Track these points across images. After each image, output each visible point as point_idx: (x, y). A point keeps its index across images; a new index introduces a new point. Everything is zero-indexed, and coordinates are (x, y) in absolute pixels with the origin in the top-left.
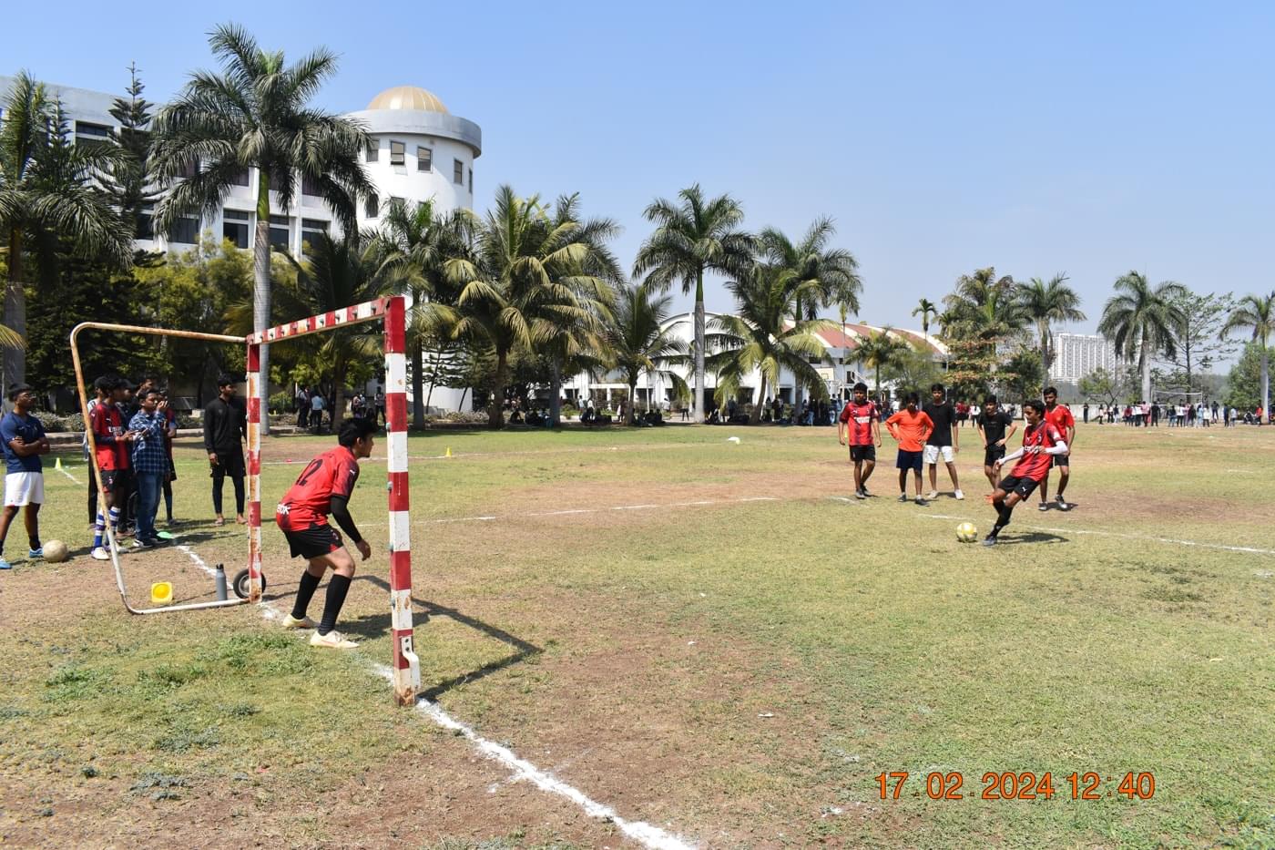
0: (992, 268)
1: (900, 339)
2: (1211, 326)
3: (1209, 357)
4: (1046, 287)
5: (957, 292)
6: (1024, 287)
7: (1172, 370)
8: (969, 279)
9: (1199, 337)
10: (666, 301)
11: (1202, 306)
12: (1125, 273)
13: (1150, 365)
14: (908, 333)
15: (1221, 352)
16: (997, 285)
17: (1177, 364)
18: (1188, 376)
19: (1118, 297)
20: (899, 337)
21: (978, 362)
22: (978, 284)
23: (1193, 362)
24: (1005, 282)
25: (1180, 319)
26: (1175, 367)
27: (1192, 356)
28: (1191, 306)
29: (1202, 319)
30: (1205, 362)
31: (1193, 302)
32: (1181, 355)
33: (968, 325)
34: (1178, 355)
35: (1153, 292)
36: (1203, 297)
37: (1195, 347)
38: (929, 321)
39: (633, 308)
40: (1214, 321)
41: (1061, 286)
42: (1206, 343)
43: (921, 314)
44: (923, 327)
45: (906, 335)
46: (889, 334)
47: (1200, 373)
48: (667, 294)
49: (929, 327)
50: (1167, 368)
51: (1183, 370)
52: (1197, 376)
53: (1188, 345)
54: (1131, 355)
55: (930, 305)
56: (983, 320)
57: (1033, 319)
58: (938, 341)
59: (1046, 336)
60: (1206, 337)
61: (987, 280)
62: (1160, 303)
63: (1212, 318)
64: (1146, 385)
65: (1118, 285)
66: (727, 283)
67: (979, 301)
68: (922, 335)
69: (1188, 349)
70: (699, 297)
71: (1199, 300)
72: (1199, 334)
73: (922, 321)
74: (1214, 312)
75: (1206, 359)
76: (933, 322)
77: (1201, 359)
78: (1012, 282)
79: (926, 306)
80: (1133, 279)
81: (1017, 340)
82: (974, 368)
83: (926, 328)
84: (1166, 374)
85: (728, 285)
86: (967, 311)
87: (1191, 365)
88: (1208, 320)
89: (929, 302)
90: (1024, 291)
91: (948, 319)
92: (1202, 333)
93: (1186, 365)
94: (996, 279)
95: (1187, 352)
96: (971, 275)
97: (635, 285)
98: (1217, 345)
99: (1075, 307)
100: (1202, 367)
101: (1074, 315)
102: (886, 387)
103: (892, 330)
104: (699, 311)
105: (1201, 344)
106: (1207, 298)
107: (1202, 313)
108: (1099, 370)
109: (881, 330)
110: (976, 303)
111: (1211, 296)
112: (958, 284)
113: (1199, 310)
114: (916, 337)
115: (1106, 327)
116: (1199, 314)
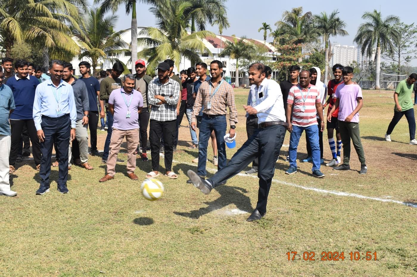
0: (302, 7)
1: (250, 43)
2: (411, 40)
3: (410, 57)
4: (328, 17)
5: (283, 20)
6: (318, 17)
7: (391, 63)
8: (289, 13)
9: (405, 46)
10: (114, 18)
11: (408, 30)
12: (372, 12)
13: (380, 60)
14: (254, 40)
15: (416, 54)
16: (304, 17)
17: (394, 60)
18: (398, 66)
19: (365, 23)
20: (250, 42)
21: (291, 57)
22: (294, 16)
23: (401, 59)
24: (308, 15)
25: (396, 35)
26: (393, 62)
27: (401, 56)
28: (402, 29)
29: (407, 37)
30: (408, 59)
31: (403, 27)
32: (396, 56)
33: (287, 37)
34: (395, 55)
35: (383, 21)
36: (409, 25)
37: (403, 51)
38: (267, 35)
39: (94, 21)
40: (413, 38)
41: (336, 17)
42: (408, 49)
43: (263, 31)
44: (263, 37)
45: (254, 41)
46: (244, 40)
47: (405, 65)
48: (117, 14)
49: (267, 38)
50: (388, 62)
51: (396, 63)
52: (403, 66)
53: (399, 50)
54: (370, 53)
55: (268, 26)
56: (296, 34)
57: (322, 34)
58: (271, 45)
59: (328, 44)
60: (409, 46)
61: (298, 13)
62: (387, 27)
63: (412, 36)
64: (378, 70)
65: (364, 16)
66: (151, 8)
67: (294, 25)
68: (263, 42)
69: (399, 52)
70: (134, 17)
71: (406, 27)
72: (405, 44)
73: (263, 34)
74: (414, 33)
75: (408, 58)
76: (270, 36)
77: (406, 57)
78: (311, 15)
79: (266, 27)
80: (375, 15)
81: (313, 44)
82: (290, 60)
83: (265, 39)
84: (388, 65)
85: (151, 10)
86: (286, 29)
87: (401, 61)
88: (410, 37)
89: (267, 24)
90: (318, 19)
91: (276, 35)
92: (407, 44)
93: (398, 61)
94: (303, 14)
95: (399, 54)
96: (290, 11)
97: (95, 7)
98: (414, 50)
99: (343, 28)
100: (406, 61)
101: (343, 33)
102: (242, 70)
103: (246, 39)
104: (134, 23)
105: (406, 50)
106: (411, 26)
107: (407, 33)
108: (354, 62)
109: (240, 39)
110: (292, 26)
111: (412, 25)
112: (283, 16)
113: (406, 32)
114: (258, 42)
115: (358, 39)
116: (406, 34)
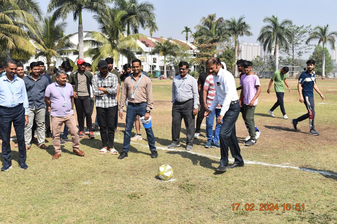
0: (215, 14)
1: (175, 43)
2: (302, 39)
3: (301, 52)
4: (237, 22)
5: (201, 24)
6: (229, 22)
7: (287, 57)
8: (205, 19)
9: (297, 44)
10: (64, 24)
11: (299, 30)
12: (270, 17)
13: (278, 55)
14: (178, 41)
15: (306, 49)
16: (217, 21)
17: (289, 55)
18: (293, 59)
19: (266, 26)
20: (175, 42)
21: (208, 53)
22: (209, 20)
23: (295, 53)
24: (221, 20)
25: (290, 35)
26: (288, 56)
27: (295, 51)
28: (295, 30)
29: (299, 36)
30: (300, 54)
31: (295, 29)
32: (291, 51)
33: (204, 37)
34: (290, 51)
35: (280, 24)
36: (300, 27)
37: (296, 48)
38: (189, 36)
39: (48, 27)
40: (304, 37)
41: (243, 21)
42: (300, 46)
43: (185, 33)
44: (186, 38)
45: (178, 42)
46: (170, 41)
47: (298, 58)
48: (66, 21)
49: (188, 39)
50: (285, 56)
51: (291, 57)
52: (296, 59)
53: (293, 47)
54: (270, 49)
55: (189, 29)
56: (211, 35)
57: (232, 35)
58: (191, 44)
59: (237, 43)
60: (300, 43)
61: (213, 18)
62: (283, 28)
63: (303, 35)
64: (277, 63)
65: (265, 20)
66: (94, 16)
67: (209, 28)
68: (185, 42)
69: (293, 48)
70: (80, 23)
71: (298, 28)
72: (298, 42)
73: (186, 36)
74: (304, 33)
75: (300, 53)
76: (190, 37)
77: (298, 52)
78: (223, 20)
79: (187, 30)
80: (273, 19)
81: (225, 43)
82: (207, 56)
83: (187, 40)
84: (284, 59)
85: (95, 17)
86: (203, 31)
87: (294, 55)
88: (301, 36)
89: (188, 27)
90: (228, 23)
91: (196, 36)
92: (299, 42)
93: (292, 55)
94: (216, 19)
95: (293, 50)
96: (206, 17)
97: (49, 16)
98: (305, 46)
99: (249, 31)
100: (298, 56)
101: (249, 34)
102: (169, 65)
103: (172, 40)
104: (80, 28)
105: (298, 46)
106: (301, 27)
107: (299, 33)
108: (258, 57)
109: (167, 40)
110: (208, 29)
111: (302, 26)
112: (201, 21)
113: (298, 32)
114: (181, 42)
115: (261, 38)
116: (298, 34)
